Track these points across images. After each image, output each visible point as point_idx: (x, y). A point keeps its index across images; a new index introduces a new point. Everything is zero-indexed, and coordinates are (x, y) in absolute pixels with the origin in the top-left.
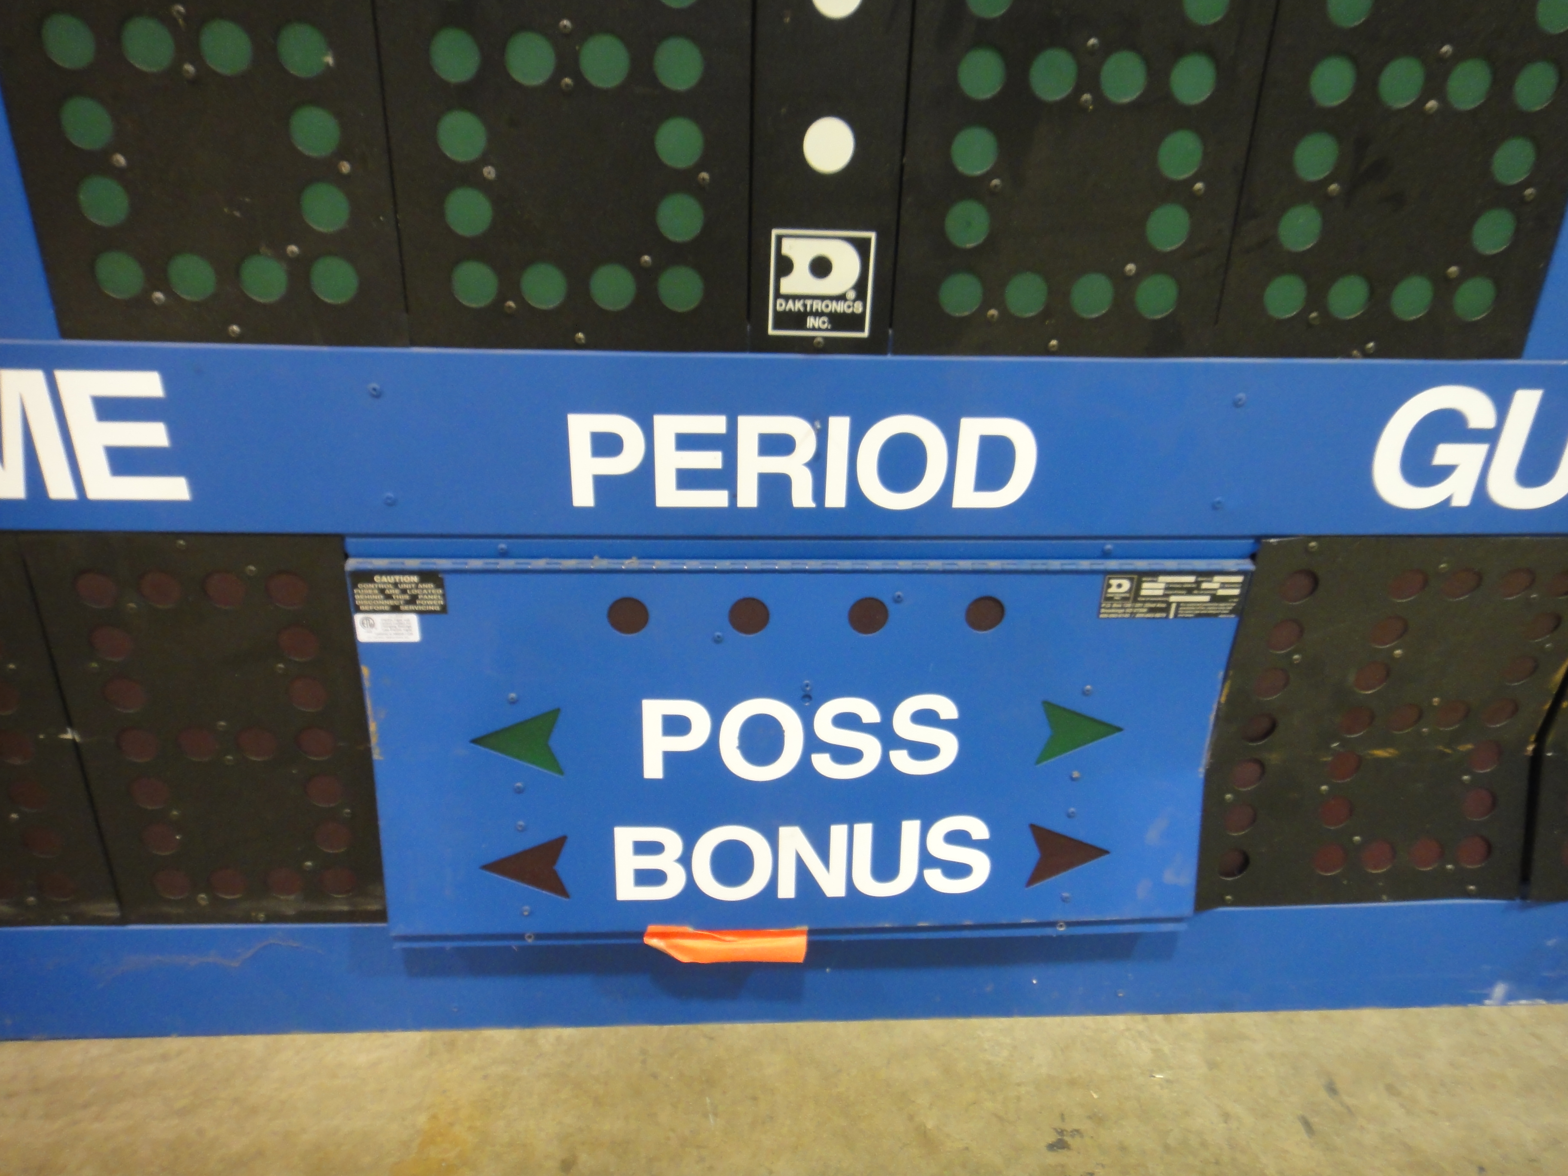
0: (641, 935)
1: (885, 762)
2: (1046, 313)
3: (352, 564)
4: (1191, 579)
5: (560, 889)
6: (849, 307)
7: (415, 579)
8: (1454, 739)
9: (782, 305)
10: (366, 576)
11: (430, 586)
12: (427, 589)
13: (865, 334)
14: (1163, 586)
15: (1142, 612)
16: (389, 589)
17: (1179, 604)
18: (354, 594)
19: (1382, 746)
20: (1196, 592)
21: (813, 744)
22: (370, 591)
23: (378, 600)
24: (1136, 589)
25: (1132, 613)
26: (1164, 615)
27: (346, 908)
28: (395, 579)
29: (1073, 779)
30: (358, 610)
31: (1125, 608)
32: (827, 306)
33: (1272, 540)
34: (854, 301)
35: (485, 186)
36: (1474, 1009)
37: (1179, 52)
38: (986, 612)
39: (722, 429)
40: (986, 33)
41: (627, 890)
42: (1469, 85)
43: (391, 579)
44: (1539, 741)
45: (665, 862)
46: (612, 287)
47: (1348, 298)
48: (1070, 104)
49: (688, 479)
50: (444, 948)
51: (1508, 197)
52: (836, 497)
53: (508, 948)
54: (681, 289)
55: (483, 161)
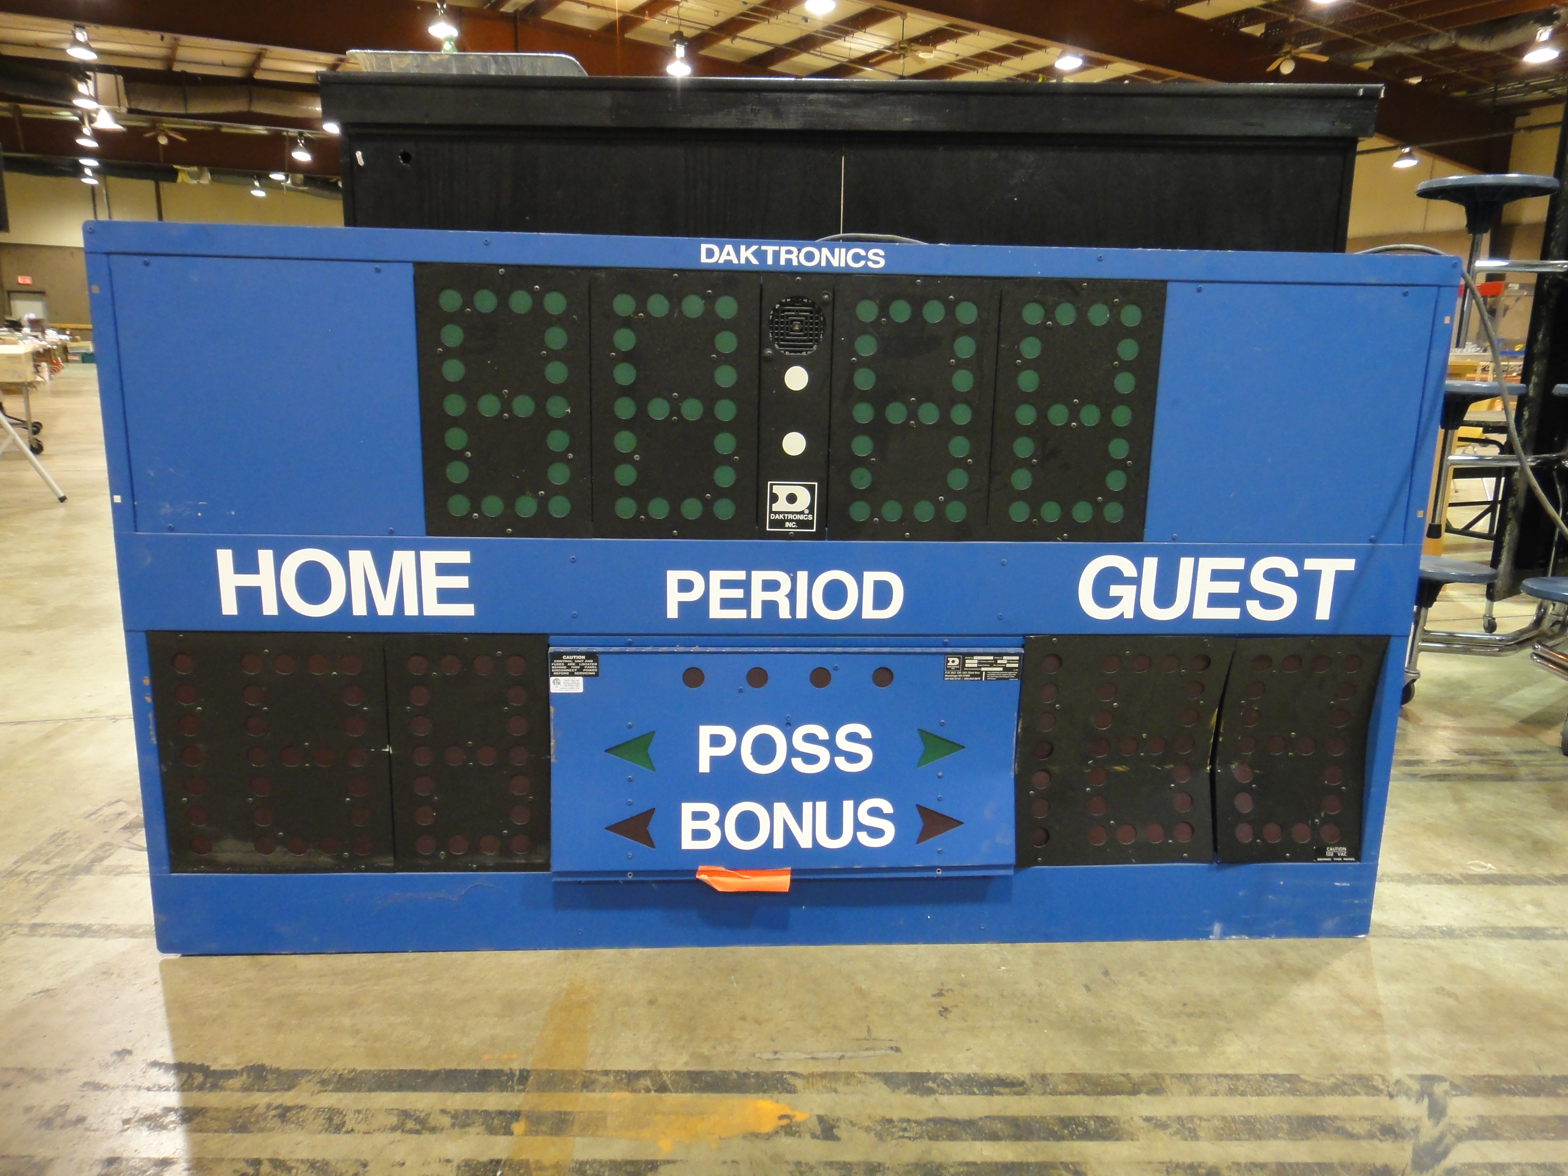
0: (695, 872)
2: (902, 520)
3: (552, 650)
4: (992, 658)
5: (649, 842)
7: (584, 657)
8: (1162, 761)
9: (773, 517)
10: (559, 656)
11: (592, 661)
12: (589, 663)
14: (976, 662)
15: (967, 677)
16: (570, 663)
17: (986, 672)
18: (551, 666)
19: (1119, 764)
20: (994, 665)
21: (792, 752)
22: (560, 664)
23: (563, 669)
24: (963, 663)
25: (962, 677)
26: (979, 679)
27: (523, 861)
28: (573, 658)
29: (940, 777)
30: (552, 675)
31: (959, 675)
33: (1033, 637)
34: (808, 514)
35: (634, 463)
36: (1203, 941)
37: (953, 403)
38: (883, 676)
39: (744, 578)
40: (863, 396)
41: (688, 843)
42: (1090, 416)
43: (571, 657)
44: (1213, 763)
45: (709, 825)
46: (692, 509)
47: (1051, 512)
48: (905, 425)
49: (726, 604)
50: (580, 882)
51: (1119, 465)
52: (802, 613)
53: (617, 882)
54: (724, 509)
55: (634, 452)
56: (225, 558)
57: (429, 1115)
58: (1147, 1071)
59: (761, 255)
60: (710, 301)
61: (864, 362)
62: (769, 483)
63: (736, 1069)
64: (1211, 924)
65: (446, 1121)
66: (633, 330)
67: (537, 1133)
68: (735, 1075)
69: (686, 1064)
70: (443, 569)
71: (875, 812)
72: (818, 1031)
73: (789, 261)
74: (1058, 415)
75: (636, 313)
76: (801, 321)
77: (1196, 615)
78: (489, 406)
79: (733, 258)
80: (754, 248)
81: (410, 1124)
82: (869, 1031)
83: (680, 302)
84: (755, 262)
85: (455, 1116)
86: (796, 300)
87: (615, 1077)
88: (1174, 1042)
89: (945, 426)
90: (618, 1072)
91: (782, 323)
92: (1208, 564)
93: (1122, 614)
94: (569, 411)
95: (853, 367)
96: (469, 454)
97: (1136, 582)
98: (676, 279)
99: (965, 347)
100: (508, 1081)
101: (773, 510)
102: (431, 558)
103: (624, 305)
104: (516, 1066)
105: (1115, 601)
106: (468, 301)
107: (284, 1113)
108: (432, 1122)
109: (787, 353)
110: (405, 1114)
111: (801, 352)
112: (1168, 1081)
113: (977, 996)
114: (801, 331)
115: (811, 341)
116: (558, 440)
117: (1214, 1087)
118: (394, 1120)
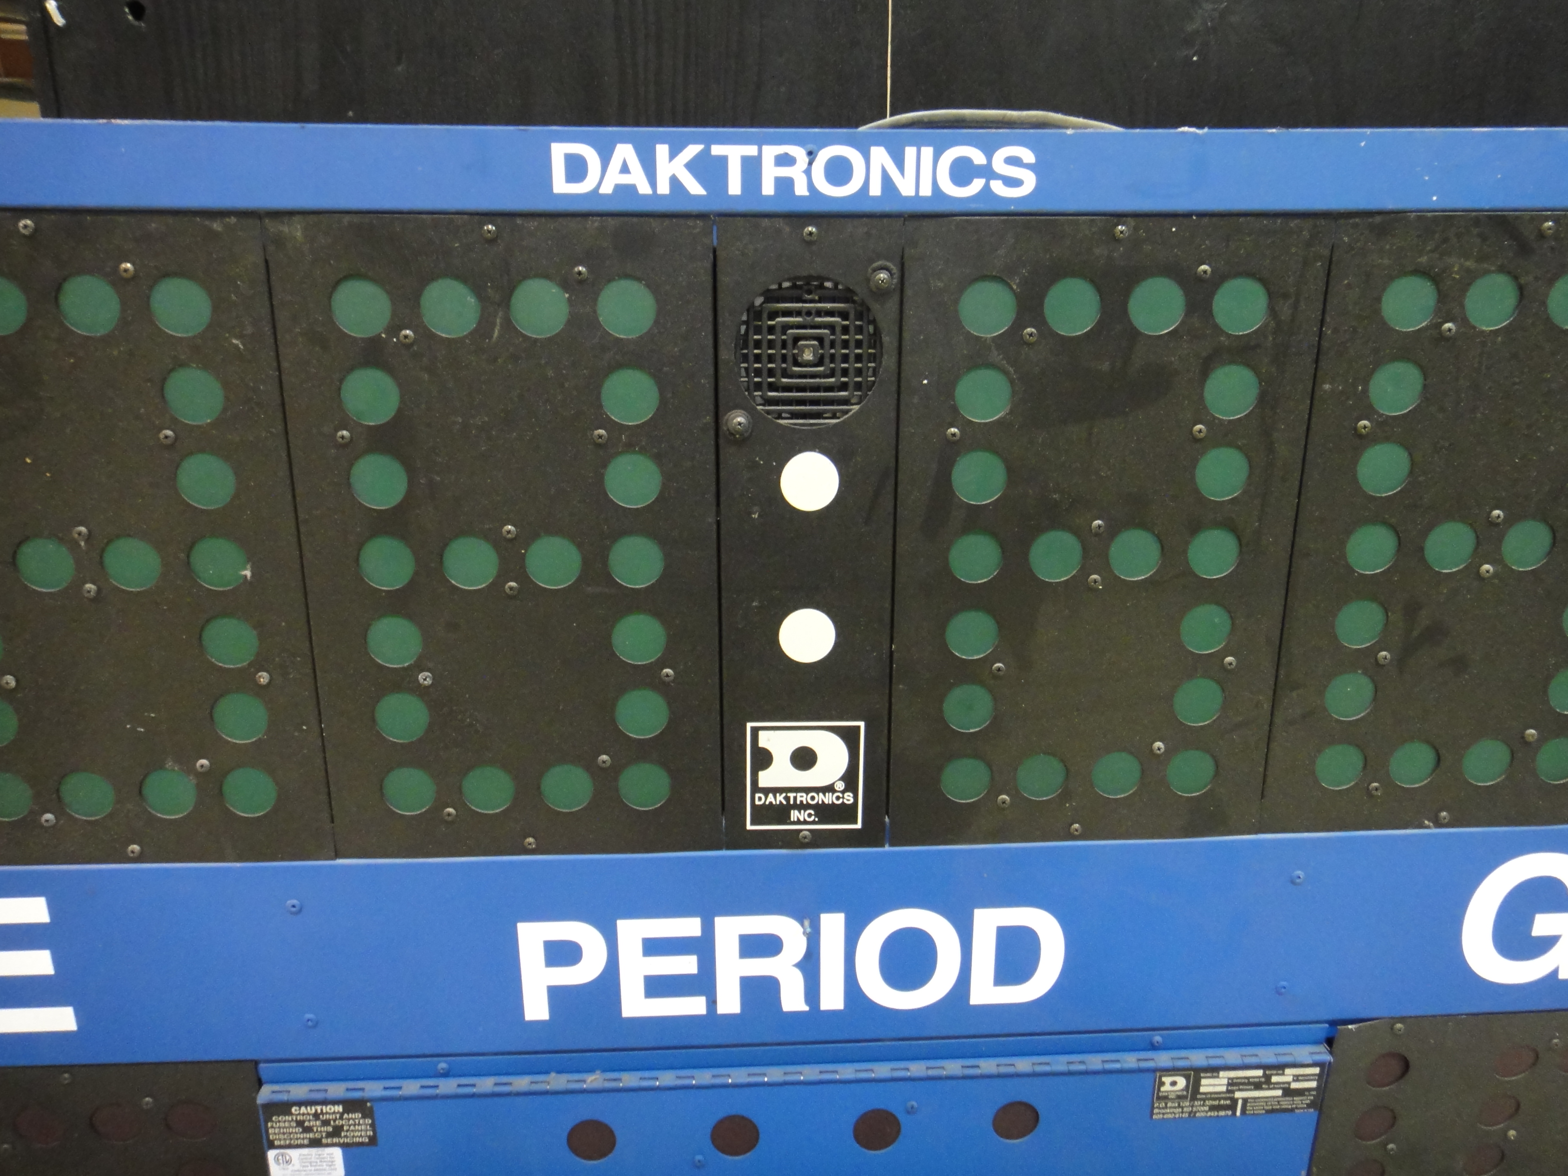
2: (1066, 794)
3: (265, 1094)
4: (1260, 1073)
6: (838, 798)
7: (340, 1108)
9: (761, 800)
10: (284, 1108)
11: (358, 1115)
12: (354, 1119)
13: (859, 826)
14: (1225, 1081)
15: (1202, 1111)
16: (309, 1121)
17: (1245, 1101)
18: (267, 1129)
20: (1263, 1086)
22: (287, 1124)
23: (296, 1133)
24: (1194, 1086)
25: (1190, 1113)
26: (1230, 1113)
28: (316, 1110)
30: (272, 1146)
31: (1182, 1108)
32: (813, 798)
33: (1350, 1027)
34: (843, 792)
35: (422, 692)
37: (1195, 528)
38: (1017, 1120)
39: (696, 933)
40: (976, 520)
42: (1527, 547)
43: (312, 1110)
46: (567, 789)
47: (1412, 766)
48: (1077, 584)
49: (659, 986)
52: (833, 998)
54: (644, 788)
55: (419, 666)
60: (583, 293)
61: (977, 438)
62: (749, 725)
66: (389, 370)
74: (1449, 547)
75: (394, 329)
76: (820, 339)
78: (46, 569)
79: (638, 179)
80: (692, 150)
83: (506, 302)
84: (695, 188)
86: (805, 286)
89: (1175, 587)
91: (771, 344)
94: (248, 573)
95: (952, 451)
96: (11, 685)
98: (490, 240)
99: (1232, 392)
101: (762, 784)
103: (360, 309)
105: (1542, 945)
109: (786, 422)
111: (818, 415)
114: (820, 362)
115: (844, 387)
116: (229, 643)
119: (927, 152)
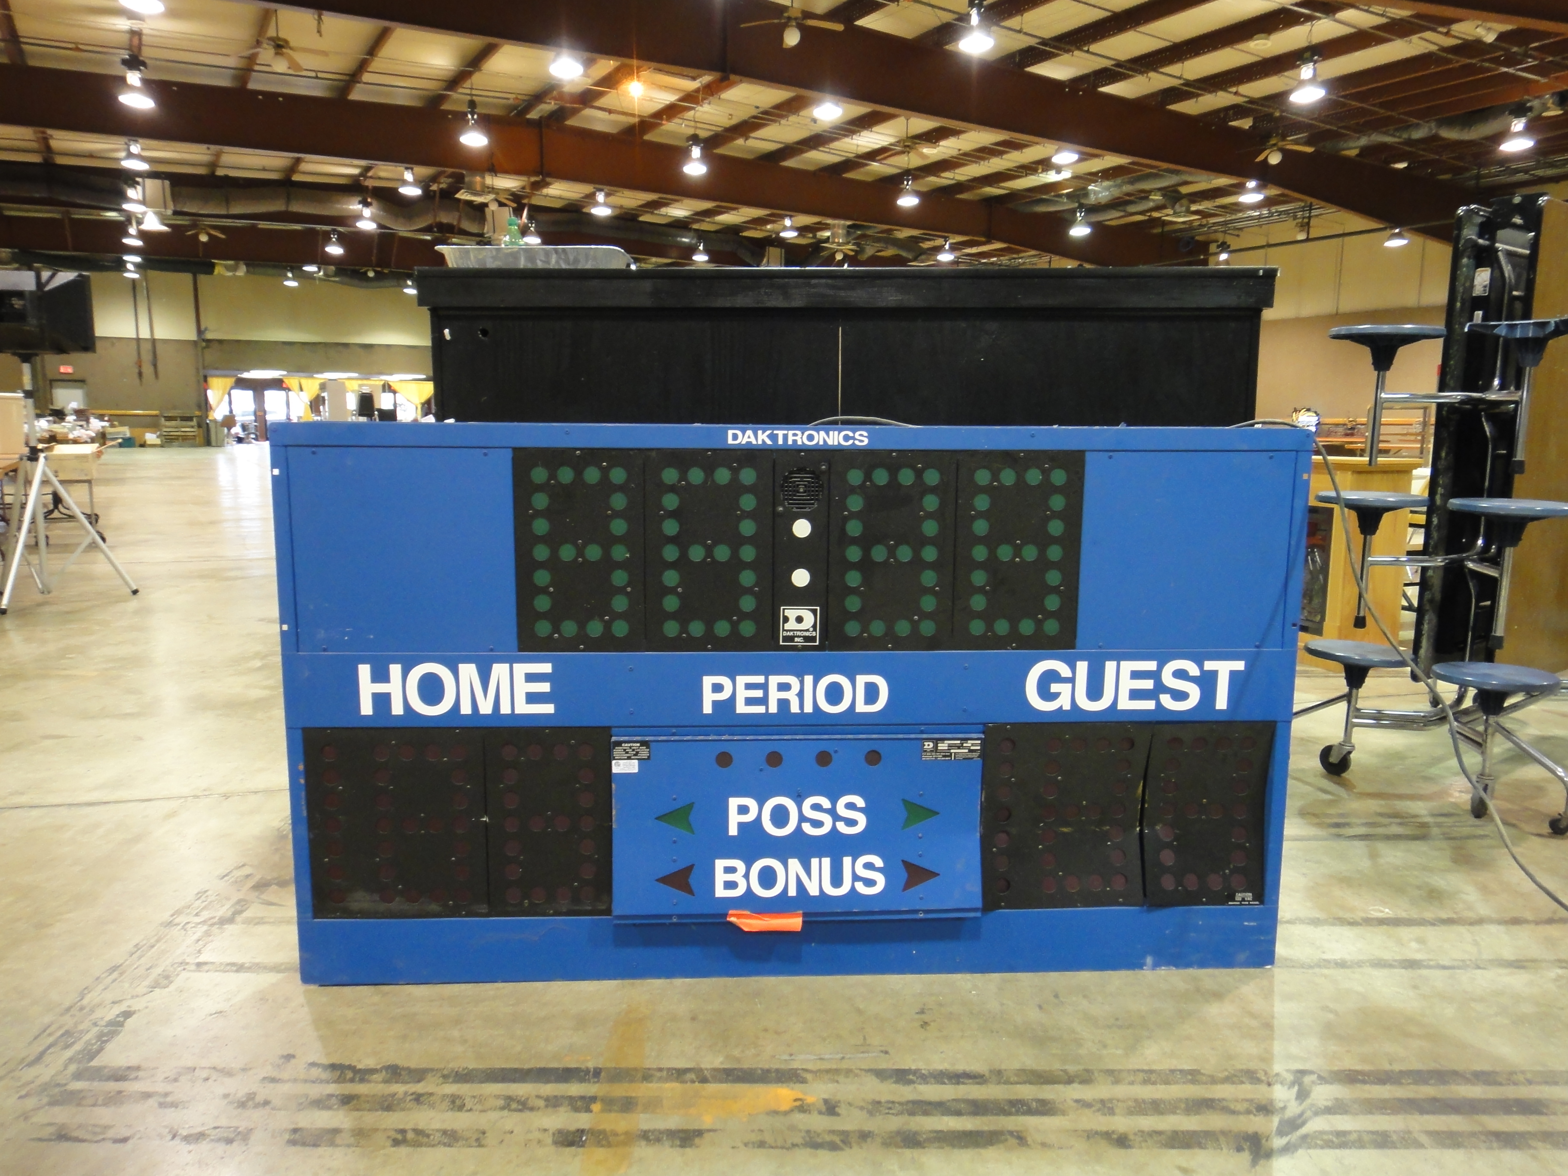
0: (726, 915)
1: (834, 827)
2: (886, 634)
3: (614, 739)
4: (959, 742)
5: (690, 891)
7: (638, 745)
8: (1100, 824)
9: (785, 634)
10: (619, 744)
11: (645, 748)
12: (643, 749)
13: (817, 644)
14: (947, 745)
15: (940, 757)
16: (628, 749)
17: (955, 753)
18: (613, 752)
19: (1066, 827)
20: (961, 748)
21: (802, 818)
22: (620, 750)
23: (622, 754)
24: (936, 746)
25: (936, 757)
26: (950, 759)
27: (590, 908)
28: (630, 745)
29: (920, 838)
30: (614, 759)
31: (933, 756)
33: (991, 725)
35: (678, 594)
36: (1137, 971)
37: (923, 545)
38: (873, 757)
39: (763, 681)
40: (854, 541)
41: (720, 892)
42: (1030, 553)
44: (1141, 825)
45: (738, 877)
46: (722, 628)
47: (1002, 627)
48: (886, 562)
49: (749, 701)
50: (634, 925)
51: (1055, 590)
52: (808, 708)
53: (664, 924)
54: (748, 629)
55: (678, 586)
56: (364, 671)
57: (528, 1099)
58: (1081, 1067)
59: (773, 437)
60: (735, 472)
61: (853, 515)
63: (760, 1066)
64: (1144, 957)
65: (541, 1103)
66: (677, 494)
67: (610, 1111)
68: (760, 1072)
69: (722, 1063)
70: (531, 678)
71: (869, 866)
72: (824, 1039)
73: (795, 441)
74: (1005, 553)
75: (679, 481)
76: (805, 486)
77: (1121, 706)
78: (567, 553)
80: (768, 432)
81: (514, 1105)
82: (865, 1039)
83: (712, 474)
84: (769, 442)
85: (547, 1099)
86: (800, 470)
87: (668, 1073)
88: (1105, 1046)
89: (918, 564)
90: (669, 1069)
91: (790, 487)
92: (1128, 666)
93: (1061, 707)
94: (628, 555)
95: (845, 520)
96: (551, 589)
97: (1072, 680)
98: (709, 457)
99: (931, 503)
100: (585, 1075)
102: (522, 669)
103: (670, 475)
104: (591, 1065)
105: (1056, 696)
106: (553, 475)
107: (418, 1098)
108: (530, 1103)
109: (795, 510)
110: (509, 1099)
111: (805, 508)
112: (1096, 1074)
113: (951, 1013)
114: (805, 492)
115: (812, 500)
116: (619, 578)
117: (1132, 1078)
118: (501, 1102)
119: (836, 433)
